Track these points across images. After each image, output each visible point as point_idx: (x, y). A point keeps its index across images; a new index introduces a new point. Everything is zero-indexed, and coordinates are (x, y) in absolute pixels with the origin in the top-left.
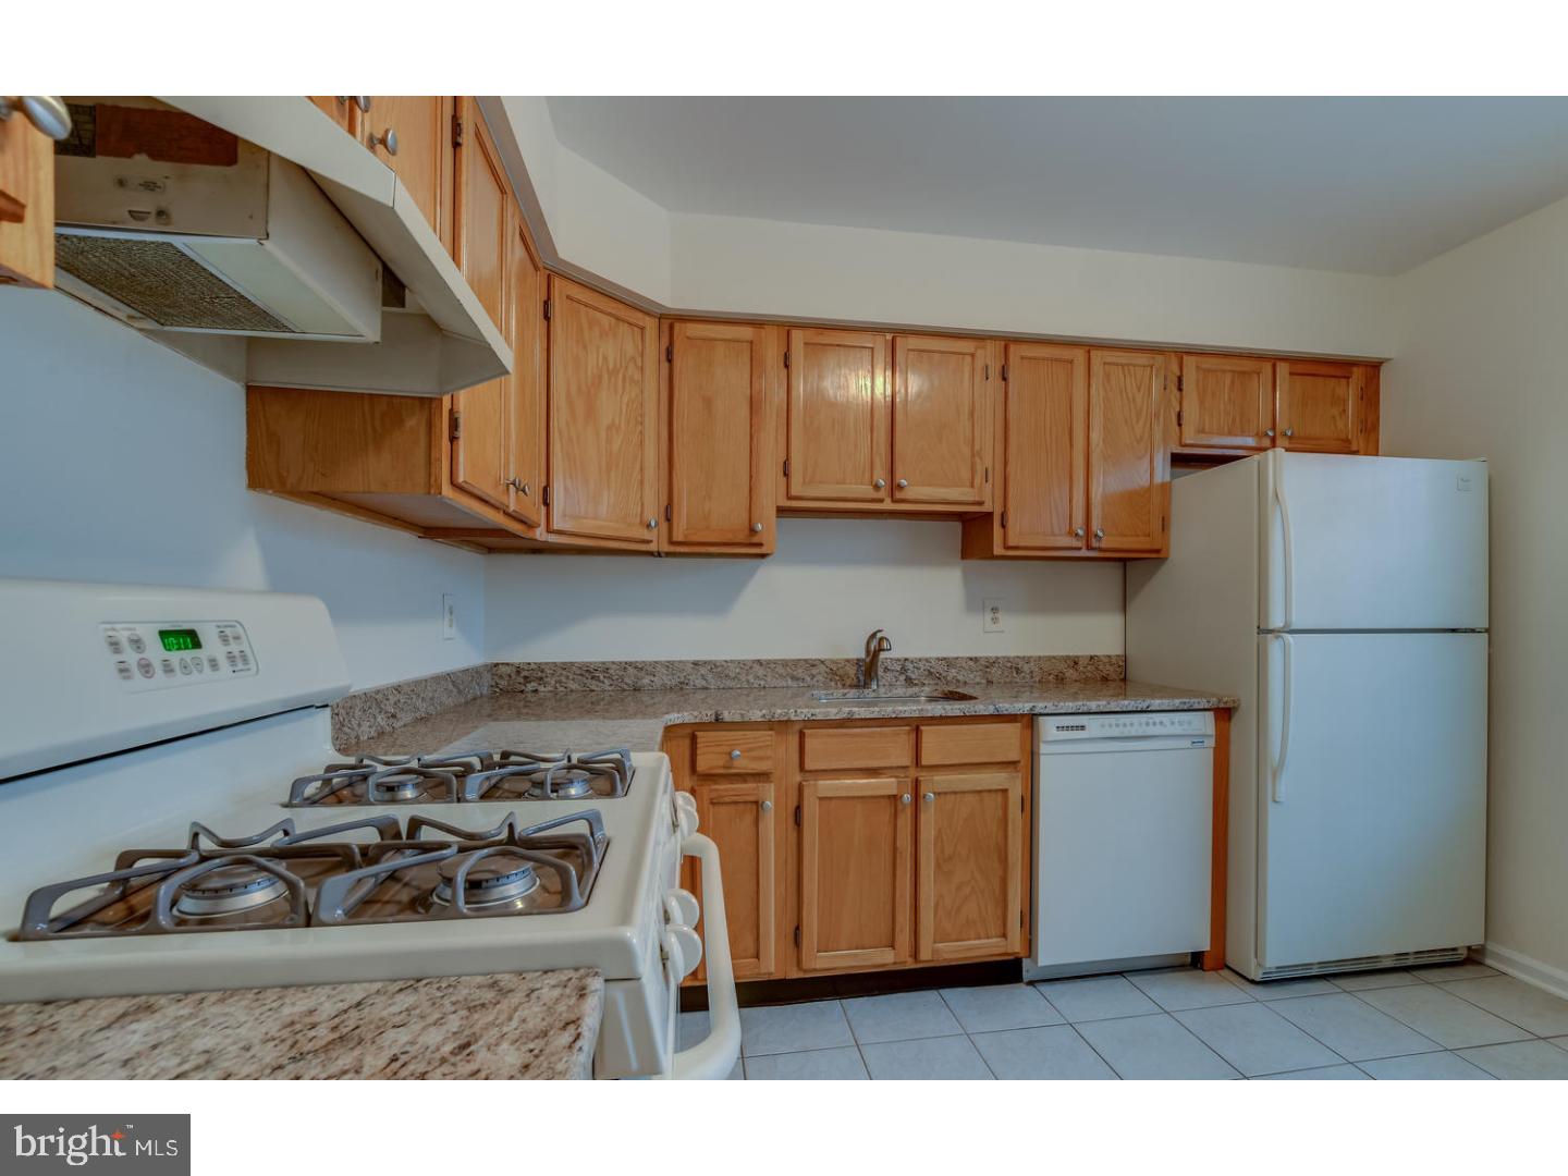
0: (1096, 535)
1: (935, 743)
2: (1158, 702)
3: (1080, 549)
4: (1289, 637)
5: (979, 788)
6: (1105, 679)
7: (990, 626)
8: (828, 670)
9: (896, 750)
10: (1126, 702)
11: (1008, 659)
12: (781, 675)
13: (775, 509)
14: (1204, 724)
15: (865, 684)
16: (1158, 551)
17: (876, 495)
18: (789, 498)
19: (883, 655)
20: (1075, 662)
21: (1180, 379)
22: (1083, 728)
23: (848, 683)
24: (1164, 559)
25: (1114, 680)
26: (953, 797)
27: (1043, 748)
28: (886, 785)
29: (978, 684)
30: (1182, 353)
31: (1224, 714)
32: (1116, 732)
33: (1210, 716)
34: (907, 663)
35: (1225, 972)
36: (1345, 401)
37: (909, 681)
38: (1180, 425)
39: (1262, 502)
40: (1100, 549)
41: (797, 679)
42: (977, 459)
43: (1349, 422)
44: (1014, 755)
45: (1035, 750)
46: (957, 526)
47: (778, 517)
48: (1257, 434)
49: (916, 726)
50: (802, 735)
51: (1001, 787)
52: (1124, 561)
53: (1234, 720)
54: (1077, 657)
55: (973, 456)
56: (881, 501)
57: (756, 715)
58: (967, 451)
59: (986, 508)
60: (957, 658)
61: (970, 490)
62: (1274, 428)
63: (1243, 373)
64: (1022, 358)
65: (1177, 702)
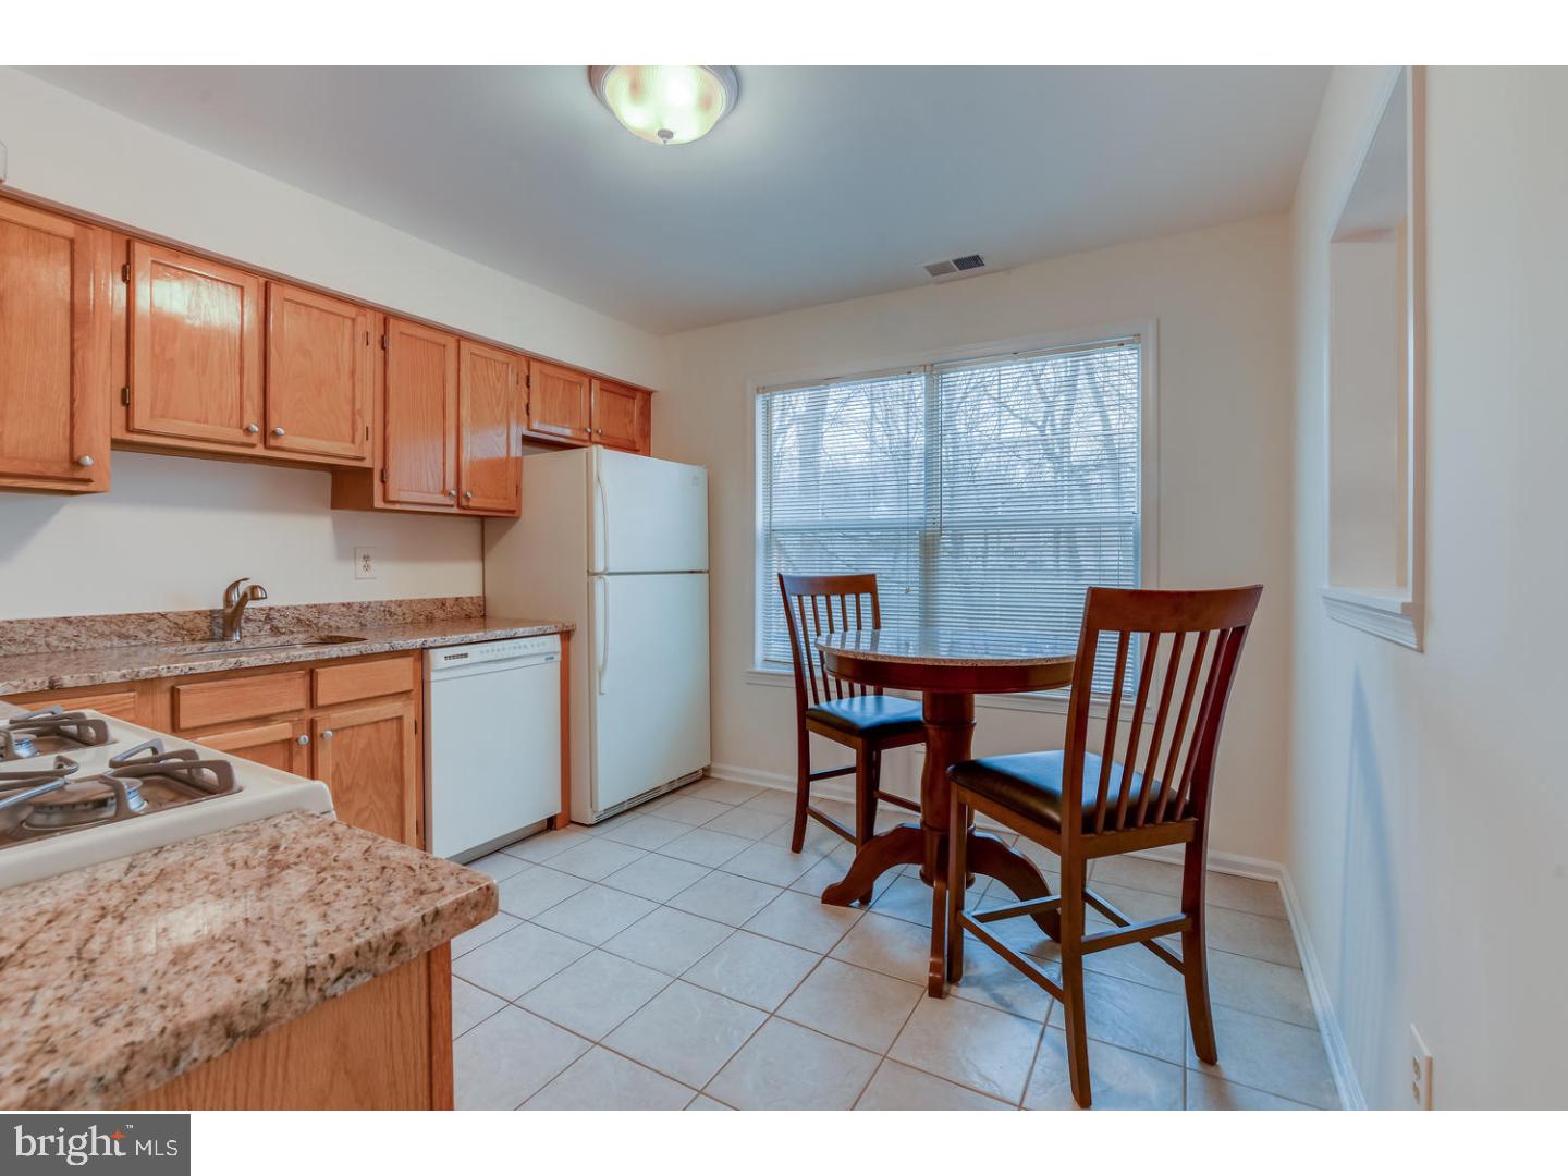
0: (466, 496)
1: (331, 685)
2: (521, 630)
3: (452, 506)
4: (607, 578)
5: (376, 719)
6: (468, 617)
7: (362, 573)
8: (172, 625)
9: (291, 695)
10: (499, 632)
11: (381, 604)
12: (102, 635)
13: (109, 440)
14: (553, 644)
15: (224, 635)
16: (513, 512)
17: (246, 439)
18: (129, 429)
19: (251, 604)
20: (442, 603)
21: (528, 378)
22: (466, 655)
23: (200, 637)
24: (518, 518)
25: (475, 617)
26: (350, 732)
27: (434, 676)
28: (280, 730)
29: (351, 628)
30: (530, 359)
31: (566, 635)
32: (492, 656)
33: (557, 637)
34: (272, 612)
35: (572, 826)
36: (632, 414)
37: (275, 631)
38: (528, 414)
39: (589, 483)
40: (469, 508)
41: (127, 637)
42: (357, 417)
43: (633, 431)
44: (407, 686)
45: (426, 679)
46: (327, 477)
47: (112, 449)
48: (580, 429)
49: (311, 670)
50: (174, 693)
51: (394, 716)
52: (482, 518)
53: (573, 639)
54: (445, 599)
55: (353, 414)
56: (253, 446)
57: (113, 676)
58: (347, 408)
59: (366, 464)
60: (329, 605)
61: (352, 446)
62: (590, 426)
63: (571, 382)
64: (401, 333)
65: (535, 629)
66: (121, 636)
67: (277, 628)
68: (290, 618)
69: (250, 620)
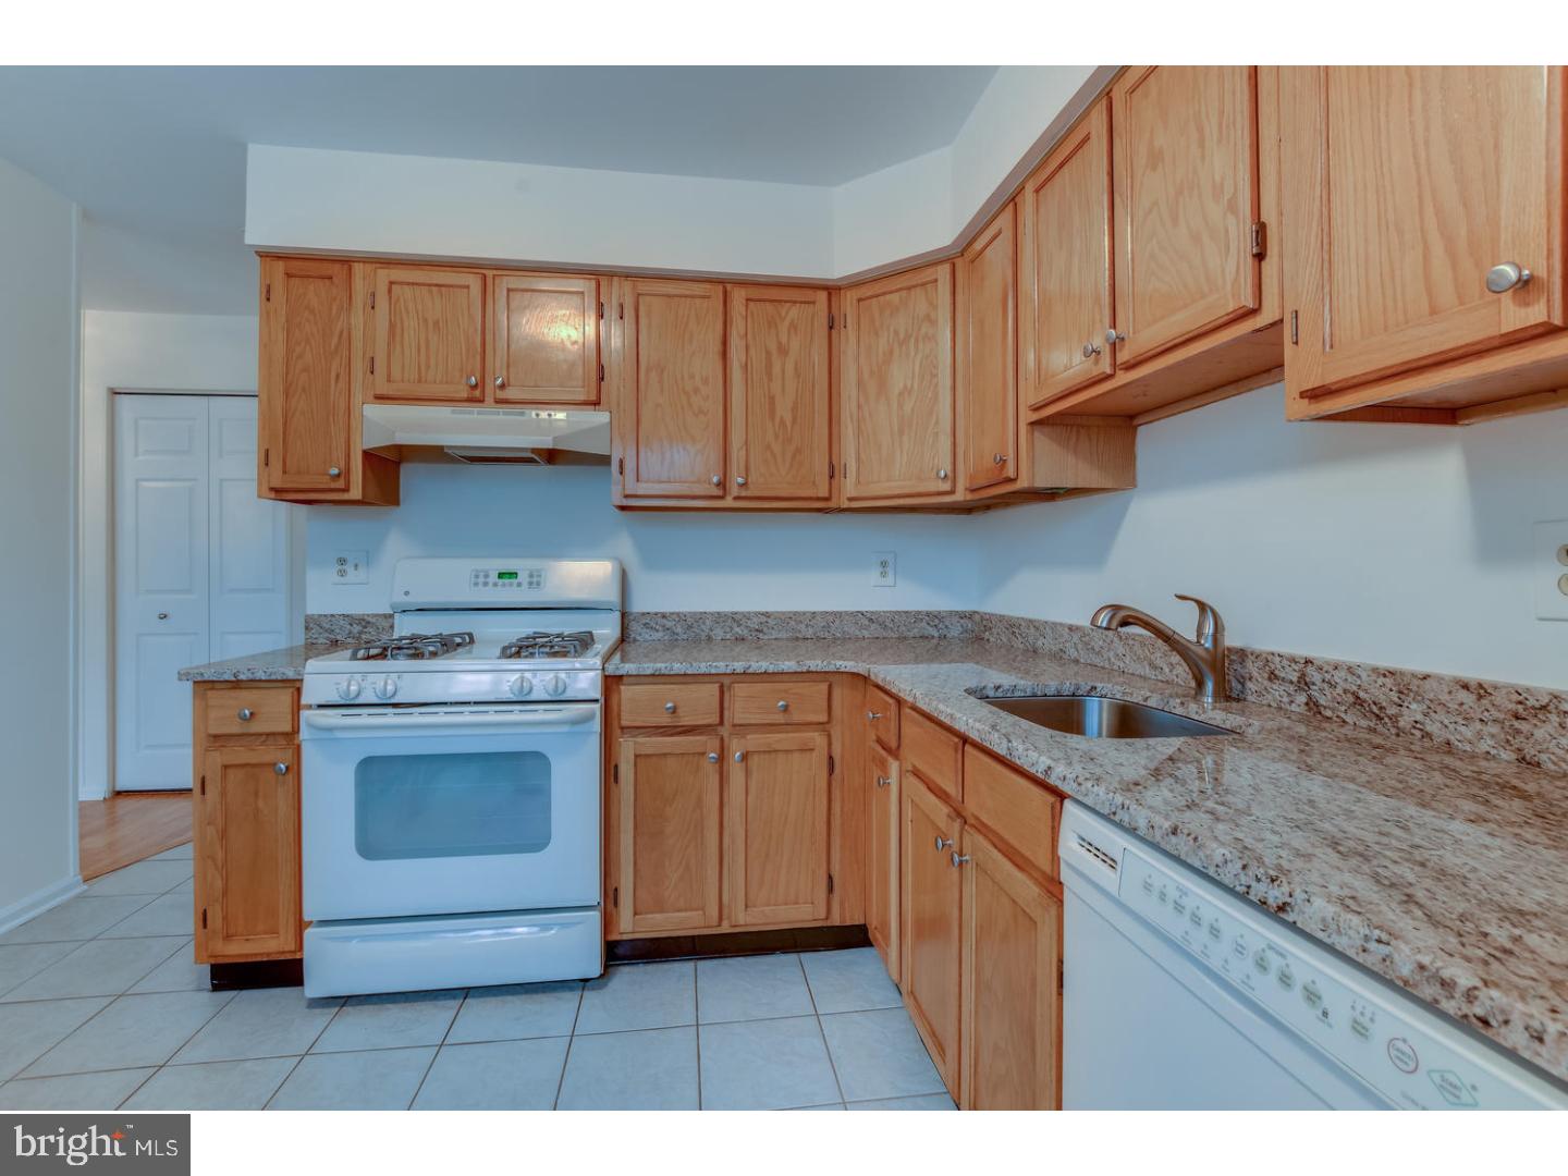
66: (1153, 666)
67: (1317, 705)
68: (1339, 690)
69: (1276, 677)
